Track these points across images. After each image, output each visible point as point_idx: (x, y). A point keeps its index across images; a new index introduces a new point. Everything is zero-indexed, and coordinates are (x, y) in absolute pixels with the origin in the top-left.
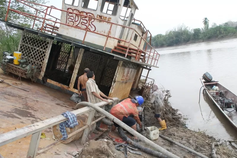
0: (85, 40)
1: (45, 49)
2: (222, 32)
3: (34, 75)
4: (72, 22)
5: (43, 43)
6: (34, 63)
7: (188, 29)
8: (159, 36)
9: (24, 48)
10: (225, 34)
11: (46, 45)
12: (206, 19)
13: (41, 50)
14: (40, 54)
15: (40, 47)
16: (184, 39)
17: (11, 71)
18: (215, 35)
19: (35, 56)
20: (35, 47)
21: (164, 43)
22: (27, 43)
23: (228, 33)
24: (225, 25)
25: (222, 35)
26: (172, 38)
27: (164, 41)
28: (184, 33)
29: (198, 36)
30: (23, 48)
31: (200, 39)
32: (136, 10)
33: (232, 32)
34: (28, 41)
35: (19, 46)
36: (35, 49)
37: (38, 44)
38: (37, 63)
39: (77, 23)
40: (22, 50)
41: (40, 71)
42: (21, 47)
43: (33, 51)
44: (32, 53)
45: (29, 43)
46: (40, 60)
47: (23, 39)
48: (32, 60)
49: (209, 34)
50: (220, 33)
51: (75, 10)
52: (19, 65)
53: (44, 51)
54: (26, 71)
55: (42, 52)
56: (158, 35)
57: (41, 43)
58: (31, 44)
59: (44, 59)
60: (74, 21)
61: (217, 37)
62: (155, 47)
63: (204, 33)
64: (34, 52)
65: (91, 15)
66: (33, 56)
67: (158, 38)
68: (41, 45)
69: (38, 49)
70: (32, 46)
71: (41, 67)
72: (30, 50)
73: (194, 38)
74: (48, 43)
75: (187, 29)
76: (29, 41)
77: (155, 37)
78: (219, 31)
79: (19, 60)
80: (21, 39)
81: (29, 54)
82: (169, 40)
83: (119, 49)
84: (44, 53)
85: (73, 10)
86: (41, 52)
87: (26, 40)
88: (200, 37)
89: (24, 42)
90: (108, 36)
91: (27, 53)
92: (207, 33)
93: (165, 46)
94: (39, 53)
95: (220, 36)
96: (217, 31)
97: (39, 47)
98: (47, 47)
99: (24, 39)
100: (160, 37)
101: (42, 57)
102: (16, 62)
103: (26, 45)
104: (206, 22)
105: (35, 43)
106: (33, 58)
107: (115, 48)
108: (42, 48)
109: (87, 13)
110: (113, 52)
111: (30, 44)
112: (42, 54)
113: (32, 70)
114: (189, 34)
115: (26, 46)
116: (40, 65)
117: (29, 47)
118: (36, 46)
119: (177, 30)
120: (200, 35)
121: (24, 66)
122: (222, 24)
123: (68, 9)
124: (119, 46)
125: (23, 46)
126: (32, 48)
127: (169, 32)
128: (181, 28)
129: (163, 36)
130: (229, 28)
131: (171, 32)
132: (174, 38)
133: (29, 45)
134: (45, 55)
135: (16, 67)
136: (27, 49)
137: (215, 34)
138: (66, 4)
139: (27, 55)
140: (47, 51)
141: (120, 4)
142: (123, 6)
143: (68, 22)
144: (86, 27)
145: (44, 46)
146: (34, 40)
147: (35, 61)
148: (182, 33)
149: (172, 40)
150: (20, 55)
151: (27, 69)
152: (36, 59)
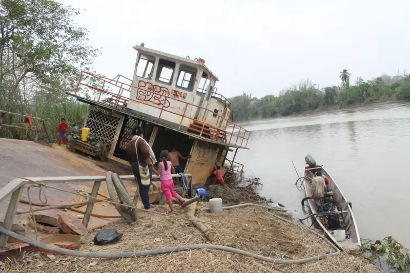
0: (161, 118)
1: (115, 125)
2: (371, 93)
3: (103, 153)
4: (143, 96)
5: (113, 120)
6: (103, 140)
7: (316, 87)
8: (269, 99)
9: (91, 124)
10: (375, 97)
11: (116, 121)
12: (345, 71)
13: (111, 126)
14: (110, 130)
15: (110, 123)
16: (310, 103)
17: (79, 148)
18: (360, 98)
19: (103, 133)
20: (104, 123)
21: (277, 110)
22: (95, 118)
23: (381, 95)
24: (376, 82)
25: (370, 98)
26: (291, 102)
27: (277, 107)
28: (308, 95)
29: (332, 99)
30: (89, 123)
31: (336, 104)
32: (217, 81)
33: (386, 94)
34: (95, 116)
35: (86, 121)
36: (104, 125)
37: (107, 120)
38: (106, 141)
39: (150, 97)
40: (89, 125)
41: (109, 149)
42: (88, 123)
43: (101, 127)
44: (100, 129)
45: (96, 118)
46: (109, 137)
47: (90, 114)
48: (100, 136)
49: (350, 96)
50: (368, 95)
51: (147, 83)
52: (87, 142)
53: (114, 127)
54: (96, 149)
55: (112, 129)
56: (266, 97)
57: (111, 119)
58: (100, 120)
59: (113, 137)
60: (145, 95)
61: (363, 102)
62: (261, 116)
63: (342, 94)
64: (103, 128)
65: (165, 89)
66: (101, 132)
67: (267, 101)
68: (111, 121)
69: (107, 125)
70: (100, 122)
71: (111, 145)
72: (98, 126)
73: (327, 102)
74: (119, 119)
75: (314, 88)
76: (97, 116)
77: (262, 101)
78: (366, 90)
79: (88, 137)
80: (88, 114)
81: (96, 130)
82: (285, 104)
83: (195, 128)
84: (114, 129)
85: (145, 83)
86: (110, 128)
87: (94, 115)
88: (336, 101)
89: (91, 117)
90: (183, 116)
91: (95, 130)
92: (347, 94)
93: (279, 114)
94: (108, 130)
95: (367, 100)
96: (363, 91)
97: (108, 123)
98: (117, 124)
99: (92, 114)
100: (271, 99)
101: (112, 134)
102: (84, 139)
103: (94, 120)
104: (345, 77)
105: (104, 119)
106: (101, 135)
107: (191, 126)
108: (112, 124)
109: (161, 87)
110: (189, 131)
111: (98, 119)
112: (111, 131)
113: (102, 148)
114: (317, 94)
115: (93, 122)
116: (110, 142)
117: (97, 123)
118: (105, 121)
119: (298, 89)
120: (335, 97)
121: (93, 143)
122: (372, 80)
123: (140, 81)
124: (195, 123)
125: (90, 121)
126: (100, 124)
127: (285, 91)
128: (305, 86)
129: (276, 98)
130: (382, 88)
131: (288, 92)
132: (293, 101)
133: (97, 121)
134: (115, 132)
135: (85, 145)
136: (94, 125)
137: (360, 96)
138: (137, 76)
139: (94, 132)
140: (117, 128)
141: (196, 80)
142: (202, 77)
143: (139, 95)
144: (159, 102)
145: (114, 122)
146: (103, 116)
147: (103, 138)
148: (306, 95)
149: (289, 105)
150: (88, 132)
151: (97, 147)
152: (104, 136)
